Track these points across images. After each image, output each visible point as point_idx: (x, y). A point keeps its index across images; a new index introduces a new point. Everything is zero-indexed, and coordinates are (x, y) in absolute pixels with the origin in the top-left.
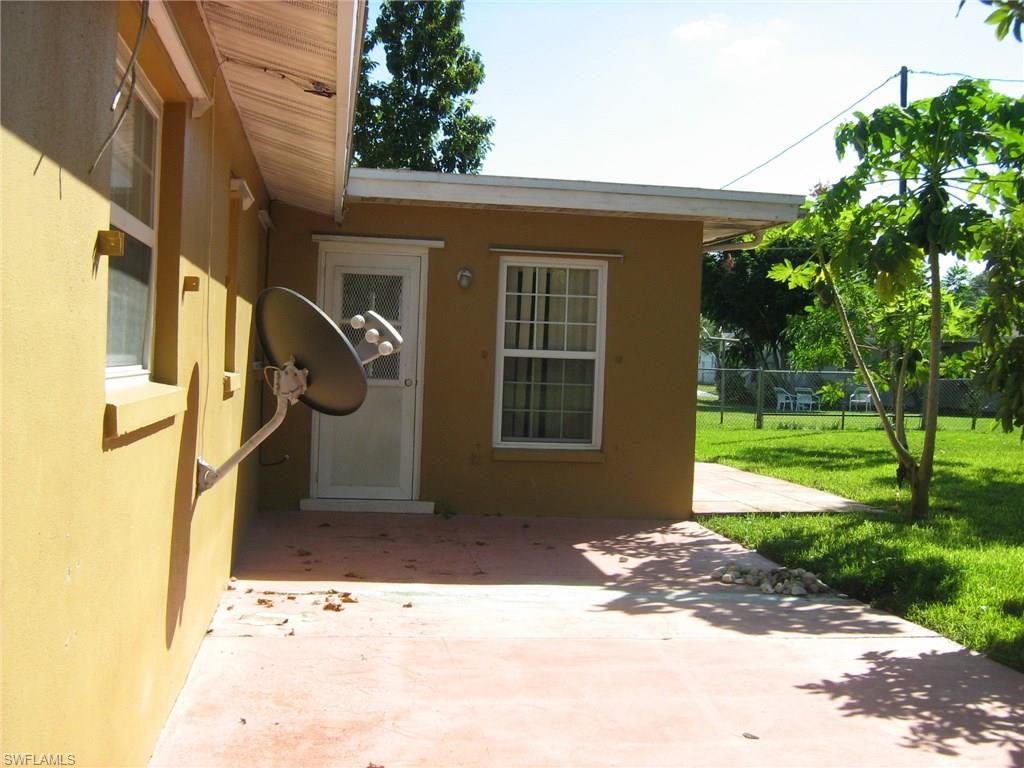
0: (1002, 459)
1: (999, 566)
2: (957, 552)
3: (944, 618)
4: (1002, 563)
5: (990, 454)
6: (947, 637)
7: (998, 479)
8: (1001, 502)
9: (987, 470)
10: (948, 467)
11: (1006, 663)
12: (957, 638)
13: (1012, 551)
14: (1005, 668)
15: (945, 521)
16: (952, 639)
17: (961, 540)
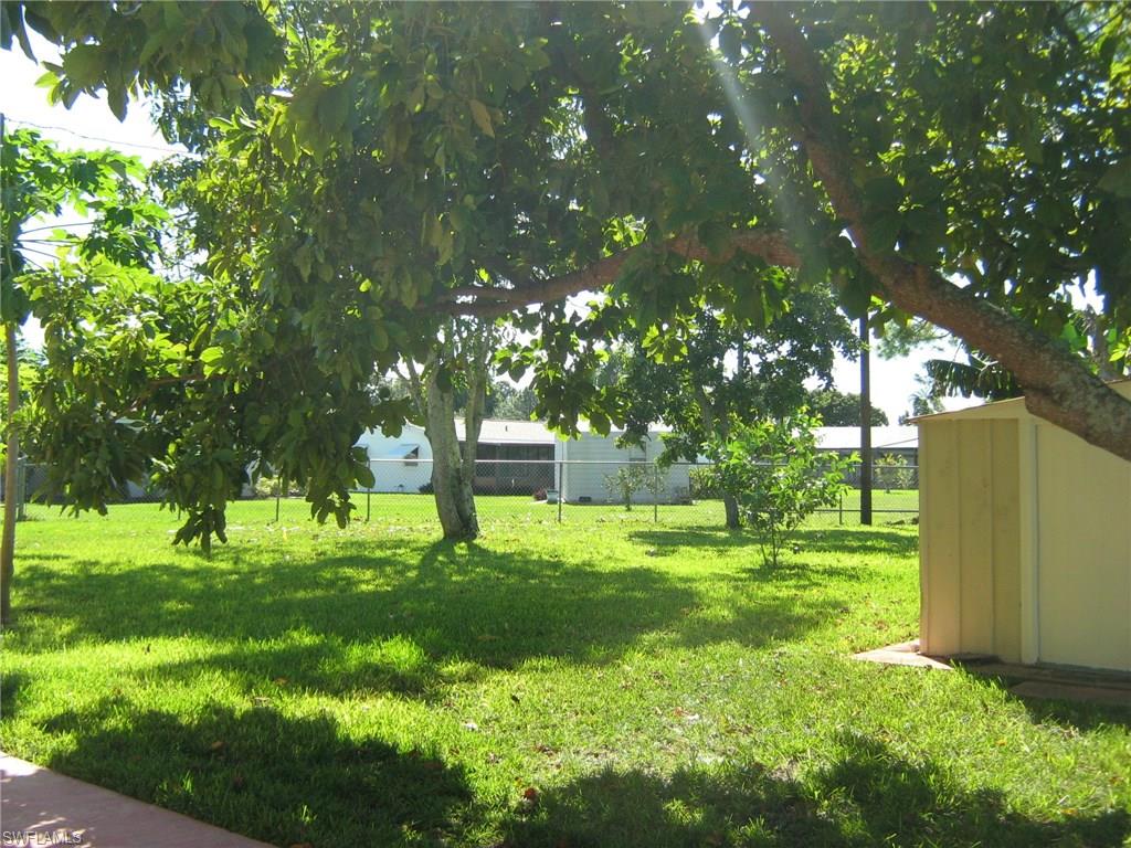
0: (102, 548)
1: (81, 669)
2: (37, 657)
3: (14, 735)
4: (84, 664)
5: (90, 544)
6: (16, 756)
7: (95, 571)
8: (93, 597)
9: (84, 563)
10: (42, 561)
11: (77, 775)
12: (25, 756)
13: (99, 649)
14: (75, 782)
15: (29, 623)
16: (21, 758)
17: (43, 643)
